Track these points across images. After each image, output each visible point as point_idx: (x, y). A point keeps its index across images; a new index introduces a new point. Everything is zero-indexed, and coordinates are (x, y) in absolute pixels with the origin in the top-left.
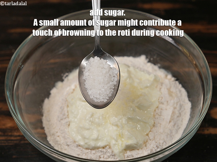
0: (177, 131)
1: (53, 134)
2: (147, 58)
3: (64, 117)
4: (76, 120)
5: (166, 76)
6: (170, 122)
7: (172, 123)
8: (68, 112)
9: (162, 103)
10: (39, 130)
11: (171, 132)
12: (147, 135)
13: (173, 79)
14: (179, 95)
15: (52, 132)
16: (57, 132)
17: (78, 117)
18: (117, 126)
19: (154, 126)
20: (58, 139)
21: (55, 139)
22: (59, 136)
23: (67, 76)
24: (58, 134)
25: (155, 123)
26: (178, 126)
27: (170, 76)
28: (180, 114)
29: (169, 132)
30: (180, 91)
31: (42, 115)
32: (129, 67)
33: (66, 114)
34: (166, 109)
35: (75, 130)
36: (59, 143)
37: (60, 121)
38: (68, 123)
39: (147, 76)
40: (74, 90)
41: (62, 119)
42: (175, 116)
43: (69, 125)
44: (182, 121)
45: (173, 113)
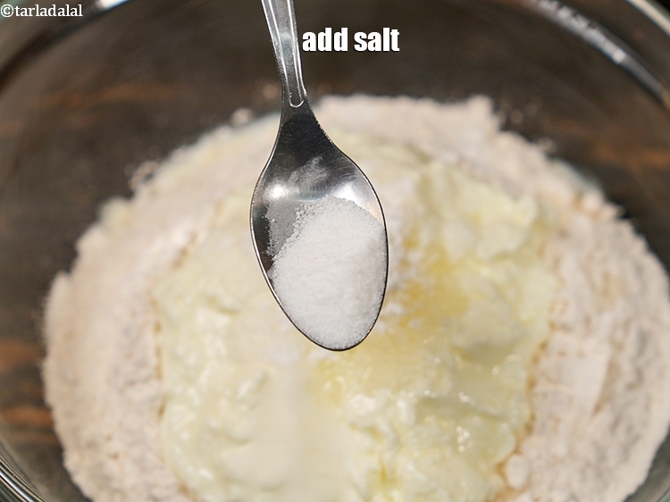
0: (626, 453)
1: (92, 445)
2: (496, 109)
3: (144, 373)
4: (192, 391)
5: (579, 197)
6: (598, 408)
7: (605, 417)
8: (158, 353)
9: (566, 328)
10: (28, 414)
11: (602, 457)
12: (500, 468)
13: (609, 212)
14: (634, 286)
15: (86, 434)
16: (109, 438)
17: (203, 378)
18: (372, 431)
19: (529, 429)
20: (112, 467)
21: (100, 466)
22: (115, 456)
23: (149, 177)
24: (116, 446)
25: (533, 417)
26: (630, 429)
27: (593, 200)
28: (640, 374)
29: (592, 457)
30: (639, 270)
31: (42, 352)
32: (424, 159)
33: (153, 361)
34: (581, 355)
35: (186, 436)
36: (115, 485)
37: (121, 391)
38: (158, 404)
39: (505, 206)
40: (183, 252)
41: (131, 383)
42: (620, 386)
43: (161, 411)
44: (647, 408)
45: (613, 369)
